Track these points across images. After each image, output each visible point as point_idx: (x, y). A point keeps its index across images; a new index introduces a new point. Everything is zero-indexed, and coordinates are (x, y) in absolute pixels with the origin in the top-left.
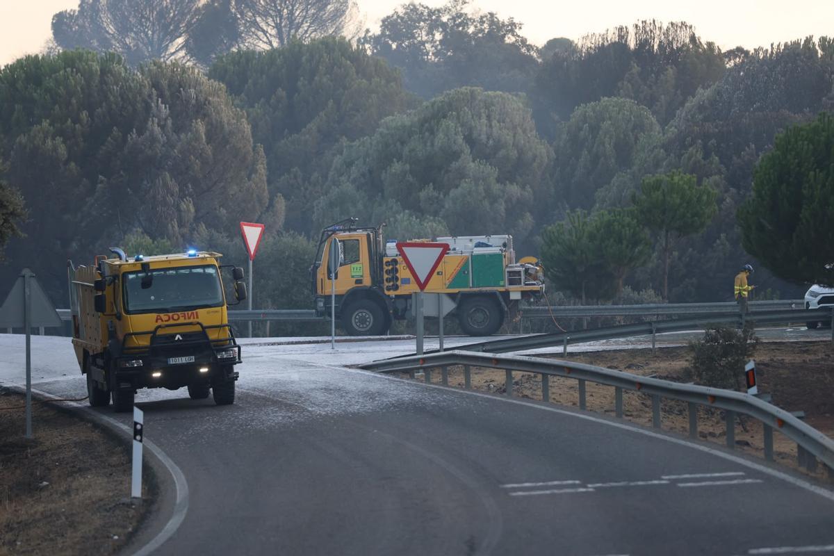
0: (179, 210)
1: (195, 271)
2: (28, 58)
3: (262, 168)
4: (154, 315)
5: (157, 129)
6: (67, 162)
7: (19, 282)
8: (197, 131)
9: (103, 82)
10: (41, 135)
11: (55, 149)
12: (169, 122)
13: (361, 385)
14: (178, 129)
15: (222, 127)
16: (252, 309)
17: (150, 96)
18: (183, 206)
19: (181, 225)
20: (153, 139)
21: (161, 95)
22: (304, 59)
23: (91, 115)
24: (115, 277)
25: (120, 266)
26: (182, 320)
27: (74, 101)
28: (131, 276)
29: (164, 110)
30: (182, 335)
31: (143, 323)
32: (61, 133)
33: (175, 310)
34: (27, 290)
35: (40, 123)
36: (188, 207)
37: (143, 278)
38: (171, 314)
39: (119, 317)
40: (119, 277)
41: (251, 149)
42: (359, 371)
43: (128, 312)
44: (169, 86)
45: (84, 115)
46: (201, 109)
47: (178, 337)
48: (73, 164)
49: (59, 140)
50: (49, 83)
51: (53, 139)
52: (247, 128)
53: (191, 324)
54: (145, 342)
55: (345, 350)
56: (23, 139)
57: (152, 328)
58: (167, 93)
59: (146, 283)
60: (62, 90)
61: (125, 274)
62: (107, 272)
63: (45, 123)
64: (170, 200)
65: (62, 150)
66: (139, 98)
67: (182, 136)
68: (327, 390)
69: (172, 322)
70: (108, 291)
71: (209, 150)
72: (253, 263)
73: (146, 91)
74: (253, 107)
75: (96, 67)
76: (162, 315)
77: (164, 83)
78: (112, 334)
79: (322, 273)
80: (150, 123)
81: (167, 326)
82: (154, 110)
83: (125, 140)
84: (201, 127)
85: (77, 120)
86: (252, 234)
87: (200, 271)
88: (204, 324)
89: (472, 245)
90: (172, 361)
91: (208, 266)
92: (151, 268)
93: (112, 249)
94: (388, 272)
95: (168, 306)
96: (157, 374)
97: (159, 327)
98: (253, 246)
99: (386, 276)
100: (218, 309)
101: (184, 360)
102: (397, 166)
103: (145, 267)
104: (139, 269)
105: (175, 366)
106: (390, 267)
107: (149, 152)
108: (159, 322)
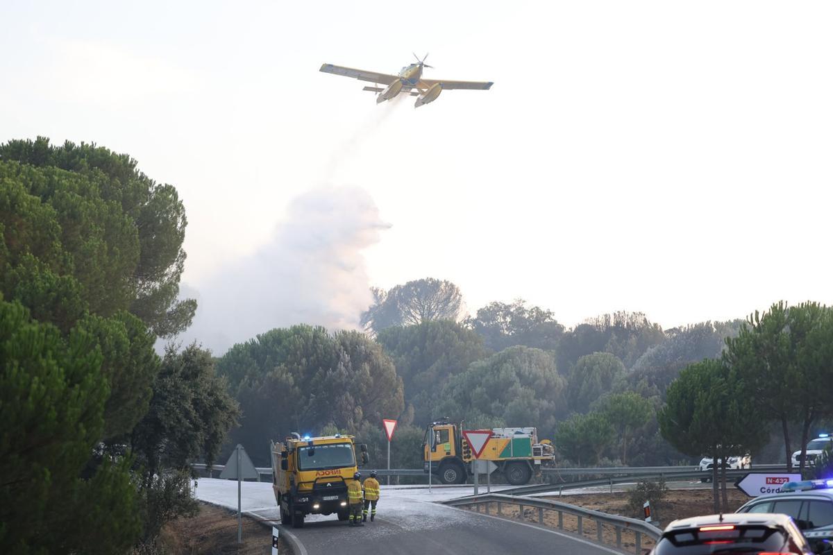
0: (354, 413)
1: (339, 446)
2: (275, 330)
3: (400, 390)
4: (315, 471)
5: (343, 368)
6: (293, 387)
7: (235, 452)
8: (365, 369)
9: (314, 342)
10: (280, 372)
11: (287, 378)
12: (350, 364)
13: (438, 513)
14: (355, 368)
15: (379, 367)
16: (390, 468)
17: (340, 350)
18: (356, 411)
19: (354, 422)
20: (341, 374)
21: (346, 349)
22: (429, 330)
23: (307, 361)
24: (294, 449)
25: (296, 443)
26: (331, 475)
27: (298, 353)
28: (302, 449)
29: (347, 358)
30: (331, 483)
31: (308, 476)
32: (291, 370)
33: (327, 469)
34: (239, 458)
35: (280, 365)
36: (359, 411)
37: (309, 450)
38: (325, 471)
39: (295, 473)
40: (296, 449)
41: (395, 379)
42: (440, 505)
43: (300, 470)
44: (351, 344)
45: (304, 360)
46: (368, 357)
47: (329, 484)
49: (290, 374)
50: (285, 343)
51: (287, 374)
52: (393, 367)
53: (336, 477)
54: (309, 487)
55: (437, 492)
56: (270, 374)
57: (314, 480)
58: (350, 348)
59: (311, 453)
60: (292, 347)
61: (299, 448)
62: (290, 447)
63: (283, 365)
64: (349, 407)
65: (291, 380)
66: (334, 351)
67: (357, 372)
68: (418, 516)
69: (325, 476)
70: (289, 458)
71: (371, 380)
72: (391, 442)
73: (337, 347)
74: (401, 357)
75: (311, 334)
76: (320, 472)
77: (348, 343)
78: (292, 483)
79: (427, 449)
80: (339, 365)
81: (323, 478)
82: (342, 357)
83: (326, 374)
84: (367, 367)
85: (300, 364)
86: (390, 426)
87: (342, 446)
88: (344, 477)
89: (513, 433)
90: (325, 498)
91: (347, 443)
92: (314, 444)
93: (292, 433)
94: (465, 448)
95: (323, 467)
96: (316, 506)
97: (318, 478)
98: (390, 433)
99: (463, 450)
100: (352, 468)
101: (332, 498)
102: (478, 390)
103: (310, 444)
104: (307, 445)
105: (327, 501)
106: (466, 445)
107: (339, 381)
108: (318, 476)
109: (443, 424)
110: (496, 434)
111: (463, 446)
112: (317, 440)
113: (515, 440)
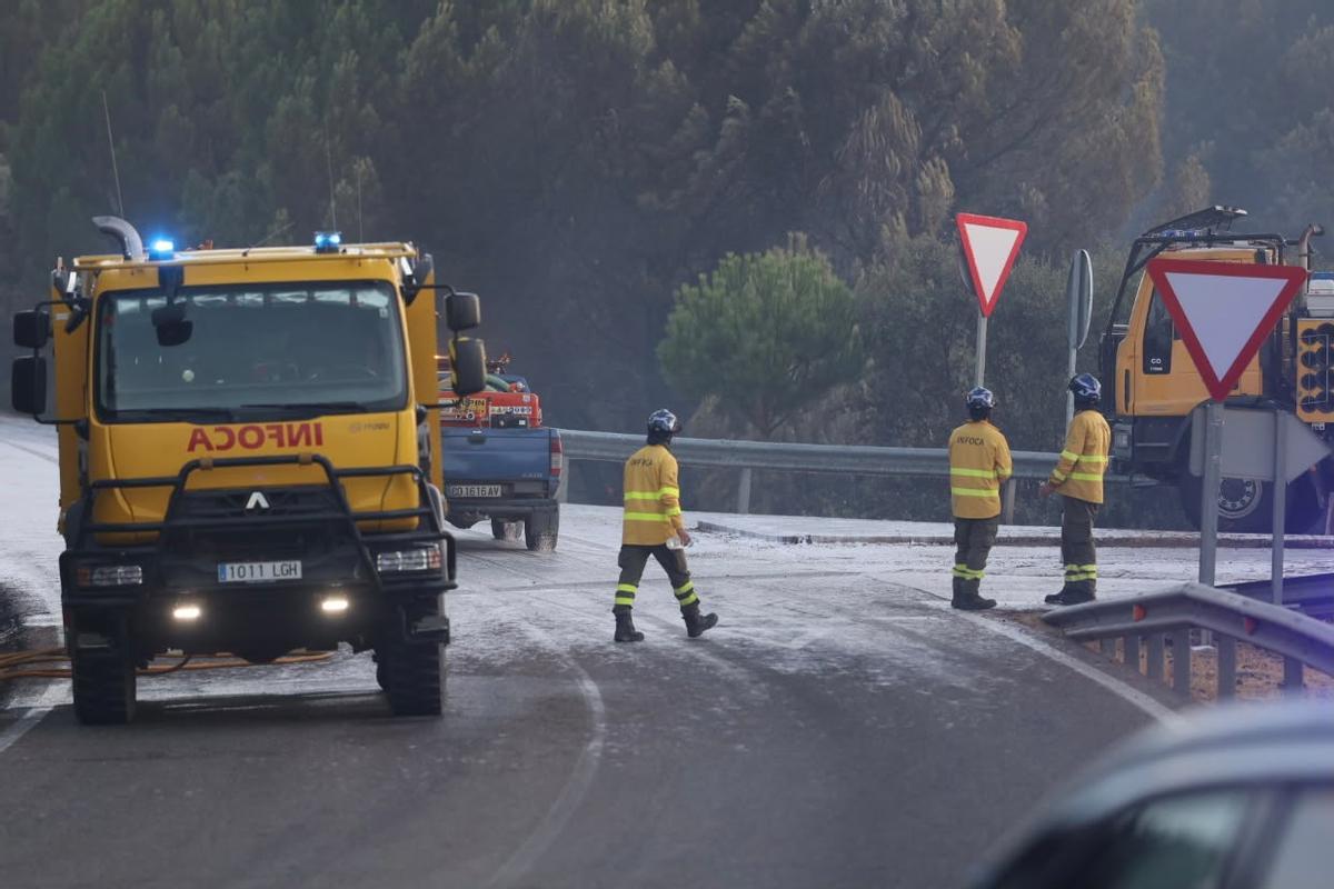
0: (915, 191)
3: (1150, 92)
4: (185, 430)
6: (654, 61)
11: (624, 24)
18: (924, 181)
24: (87, 305)
25: (113, 272)
26: (270, 448)
28: (125, 306)
30: (270, 494)
31: (147, 450)
33: (252, 415)
36: (937, 183)
37: (157, 315)
38: (236, 428)
39: (84, 431)
41: (1127, 39)
43: (109, 416)
47: (256, 499)
48: (668, 65)
53: (293, 460)
54: (150, 510)
57: (173, 470)
59: (172, 329)
61: (113, 298)
64: (894, 162)
65: (643, 29)
69: (238, 451)
71: (1014, 42)
76: (209, 430)
81: (219, 464)
87: (341, 297)
88: (338, 463)
90: (232, 573)
91: (369, 284)
92: (189, 280)
93: (99, 221)
94: (1309, 359)
95: (232, 403)
96: (187, 613)
97: (194, 465)
98: (990, 278)
99: (1302, 371)
100: (388, 417)
101: (266, 572)
103: (171, 278)
104: (154, 283)
105: (241, 588)
106: (1316, 346)
107: (859, 41)
108: (201, 452)
109: (1210, 240)
111: (1304, 348)
112: (208, 261)
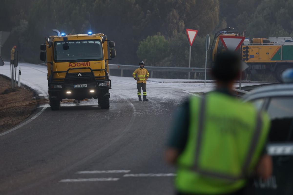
1: (90, 42)
3: (217, 9)
4: (68, 63)
6: (135, 4)
16: (190, 67)
18: (180, 24)
24: (52, 43)
25: (55, 38)
26: (82, 66)
28: (58, 44)
30: (82, 74)
31: (62, 67)
33: (79, 61)
37: (63, 45)
38: (76, 63)
39: (52, 64)
43: (56, 61)
53: (85, 68)
54: (63, 76)
57: (66, 70)
59: (66, 47)
61: (56, 42)
69: (76, 67)
72: (192, 46)
76: (72, 63)
79: (215, 52)
81: (74, 69)
86: (192, 34)
87: (93, 42)
88: (92, 69)
89: (284, 41)
90: (76, 86)
91: (97, 40)
92: (68, 39)
93: (54, 30)
94: (244, 52)
95: (76, 59)
96: (69, 92)
97: (70, 69)
98: (192, 39)
100: (100, 61)
101: (81, 86)
102: (282, 10)
103: (65, 39)
104: (63, 40)
105: (77, 88)
106: (245, 50)
108: (71, 67)
109: (228, 33)
110: (271, 42)
111: (243, 50)
113: (285, 47)
